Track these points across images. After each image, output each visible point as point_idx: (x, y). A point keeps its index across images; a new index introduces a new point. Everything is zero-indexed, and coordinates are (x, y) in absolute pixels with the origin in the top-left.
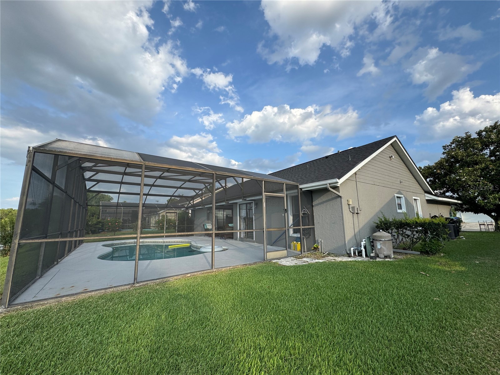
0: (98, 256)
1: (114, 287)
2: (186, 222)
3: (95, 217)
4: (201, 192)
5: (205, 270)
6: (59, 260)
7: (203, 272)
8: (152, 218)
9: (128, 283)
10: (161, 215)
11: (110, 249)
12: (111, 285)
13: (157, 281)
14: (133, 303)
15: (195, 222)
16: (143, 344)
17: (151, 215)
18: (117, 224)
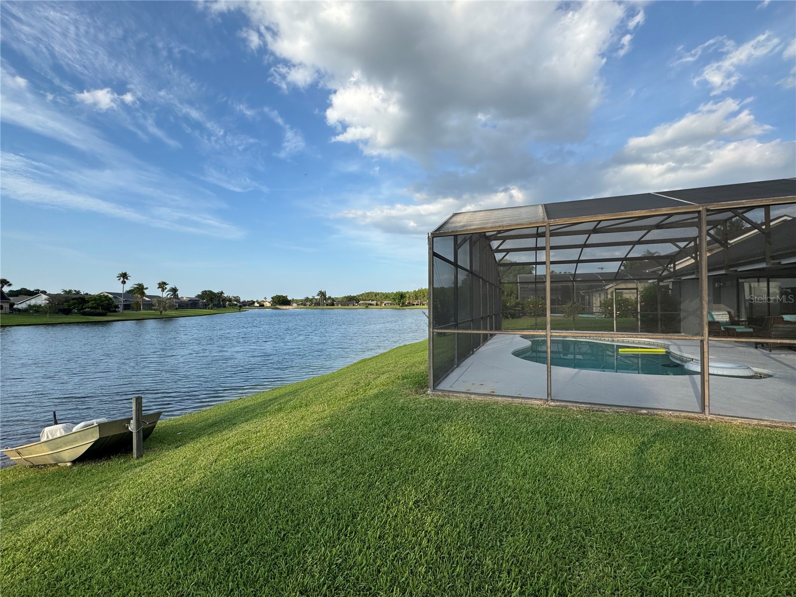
0: (512, 350)
1: (523, 398)
2: (659, 306)
3: (513, 297)
4: (692, 244)
5: (682, 411)
6: (475, 350)
7: (677, 414)
8: (595, 296)
9: (540, 398)
10: (609, 291)
11: (527, 343)
12: (520, 394)
13: (583, 405)
14: (538, 428)
15: (682, 307)
16: (541, 489)
17: (592, 292)
18: (540, 306)
